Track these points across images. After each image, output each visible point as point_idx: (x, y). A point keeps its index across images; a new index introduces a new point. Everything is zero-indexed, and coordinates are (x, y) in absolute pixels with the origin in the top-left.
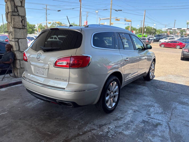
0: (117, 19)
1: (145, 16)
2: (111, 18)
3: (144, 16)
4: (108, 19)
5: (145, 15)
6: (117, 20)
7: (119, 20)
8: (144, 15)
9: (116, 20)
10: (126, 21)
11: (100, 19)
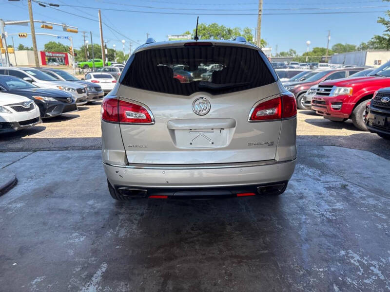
0: (44, 24)
1: (101, 22)
2: (33, 22)
3: (99, 23)
4: (24, 22)
5: (101, 20)
6: (47, 27)
7: (51, 28)
8: (99, 20)
9: (43, 27)
10: (68, 31)
11: (5, 24)
